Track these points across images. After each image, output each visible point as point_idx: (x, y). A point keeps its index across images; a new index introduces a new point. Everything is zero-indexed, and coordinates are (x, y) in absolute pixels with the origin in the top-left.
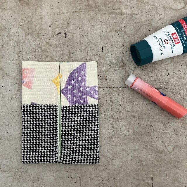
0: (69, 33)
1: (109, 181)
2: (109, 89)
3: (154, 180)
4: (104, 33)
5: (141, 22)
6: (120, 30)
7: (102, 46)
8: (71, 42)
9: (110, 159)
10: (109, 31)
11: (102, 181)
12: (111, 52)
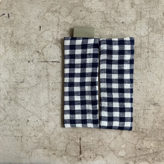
0: (12, 14)
1: (44, 139)
2: (46, 63)
3: (82, 140)
4: (42, 14)
5: (74, 3)
6: (56, 11)
7: (39, 25)
8: (13, 22)
9: (46, 122)
10: (46, 12)
11: (39, 139)
12: (48, 30)
